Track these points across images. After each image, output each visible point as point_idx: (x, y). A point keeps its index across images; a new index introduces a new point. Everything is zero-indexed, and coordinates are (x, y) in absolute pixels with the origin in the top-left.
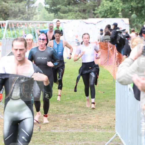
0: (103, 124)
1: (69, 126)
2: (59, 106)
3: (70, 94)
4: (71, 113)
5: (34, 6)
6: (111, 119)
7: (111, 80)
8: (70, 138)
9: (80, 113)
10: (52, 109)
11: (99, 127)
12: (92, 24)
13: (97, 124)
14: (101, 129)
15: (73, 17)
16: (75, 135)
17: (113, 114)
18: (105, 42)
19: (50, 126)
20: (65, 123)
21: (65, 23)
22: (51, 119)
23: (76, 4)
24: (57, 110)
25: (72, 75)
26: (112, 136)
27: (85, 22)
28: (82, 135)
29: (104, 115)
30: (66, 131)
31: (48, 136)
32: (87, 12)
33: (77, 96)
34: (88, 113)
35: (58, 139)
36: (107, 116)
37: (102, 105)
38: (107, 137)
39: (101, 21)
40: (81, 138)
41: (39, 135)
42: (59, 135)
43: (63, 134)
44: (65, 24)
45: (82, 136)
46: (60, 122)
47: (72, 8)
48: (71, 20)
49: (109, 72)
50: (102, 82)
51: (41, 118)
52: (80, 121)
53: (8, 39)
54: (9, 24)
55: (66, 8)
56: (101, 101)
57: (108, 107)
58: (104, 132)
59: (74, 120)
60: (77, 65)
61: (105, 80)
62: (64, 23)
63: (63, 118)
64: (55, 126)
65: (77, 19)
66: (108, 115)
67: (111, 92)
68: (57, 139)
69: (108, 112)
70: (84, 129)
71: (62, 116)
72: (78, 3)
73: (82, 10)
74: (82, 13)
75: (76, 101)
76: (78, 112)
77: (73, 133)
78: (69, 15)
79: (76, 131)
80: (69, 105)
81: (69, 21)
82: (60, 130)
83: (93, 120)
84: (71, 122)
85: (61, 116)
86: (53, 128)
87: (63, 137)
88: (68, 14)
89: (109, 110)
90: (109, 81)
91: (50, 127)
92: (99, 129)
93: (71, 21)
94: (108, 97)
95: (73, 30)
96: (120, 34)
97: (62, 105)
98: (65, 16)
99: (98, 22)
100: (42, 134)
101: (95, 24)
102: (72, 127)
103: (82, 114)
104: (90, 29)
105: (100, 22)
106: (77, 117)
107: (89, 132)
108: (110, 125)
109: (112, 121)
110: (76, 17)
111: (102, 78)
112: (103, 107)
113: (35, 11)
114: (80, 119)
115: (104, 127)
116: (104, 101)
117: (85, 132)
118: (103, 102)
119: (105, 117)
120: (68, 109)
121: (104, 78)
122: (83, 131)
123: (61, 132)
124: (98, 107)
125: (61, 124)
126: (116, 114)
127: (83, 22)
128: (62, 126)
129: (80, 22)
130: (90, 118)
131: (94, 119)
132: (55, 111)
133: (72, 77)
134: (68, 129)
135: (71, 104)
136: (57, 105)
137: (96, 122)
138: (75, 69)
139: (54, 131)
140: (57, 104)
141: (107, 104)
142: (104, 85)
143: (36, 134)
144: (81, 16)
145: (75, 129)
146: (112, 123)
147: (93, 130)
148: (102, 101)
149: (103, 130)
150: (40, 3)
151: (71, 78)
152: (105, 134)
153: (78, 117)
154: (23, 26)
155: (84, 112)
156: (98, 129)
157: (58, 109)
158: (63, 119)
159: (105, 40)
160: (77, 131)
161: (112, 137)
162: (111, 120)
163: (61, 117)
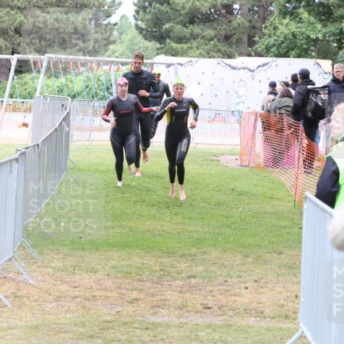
0: (269, 305)
1: (189, 309)
2: (166, 260)
3: (192, 232)
4: (194, 277)
5: (109, 23)
6: (288, 294)
7: (289, 204)
8: (192, 338)
9: (216, 277)
10: (147, 266)
11: (260, 314)
12: (246, 70)
13: (255, 306)
14: (265, 318)
15: (201, 53)
16: (203, 331)
17: (293, 284)
18: (279, 114)
19: (144, 305)
20: (180, 300)
21: (182, 65)
22: (146, 289)
23: (210, 21)
24: (162, 270)
25: (197, 189)
26: (291, 335)
27: (230, 66)
28: (221, 330)
29: (270, 286)
30: (182, 320)
31: (139, 331)
32: (234, 40)
33: (207, 237)
34: (233, 279)
35: (164, 337)
36: (279, 288)
37: (266, 262)
38: (279, 338)
39: (267, 64)
40: (217, 337)
41: (119, 326)
42: (164, 328)
43: (174, 326)
44: (183, 67)
45: (221, 333)
46: (168, 297)
47: (200, 31)
48: (197, 59)
49: (283, 185)
50: (267, 207)
51: (123, 286)
52: (214, 296)
53: (49, 98)
54: (51, 62)
55: (185, 29)
56: (265, 251)
57: (281, 266)
58: (270, 324)
59: (200, 294)
60: (208, 164)
61: (275, 203)
62: (179, 66)
63: (174, 288)
64: (155, 306)
65: (210, 57)
66: (280, 285)
67: (288, 233)
68: (160, 338)
69: (280, 278)
70: (225, 317)
71: (173, 283)
72: (214, 19)
73: (222, 37)
74: (223, 44)
75: (204, 249)
76: (211, 276)
77: (197, 324)
78: (191, 48)
79: (205, 320)
80: (189, 258)
81: (191, 61)
82: (168, 316)
83: (246, 295)
84: (195, 298)
85: (169, 283)
86: (152, 311)
87: (175, 334)
88: (189, 45)
89: (283, 274)
90: (283, 206)
91: (144, 308)
92: (259, 317)
93: (197, 62)
94: (281, 243)
95: (199, 84)
96: (314, 95)
97: (173, 258)
98: (182, 48)
99: (259, 66)
100: (125, 323)
101: (252, 71)
102: (196, 310)
103: (220, 280)
104: (241, 80)
105: (264, 65)
106: (207, 288)
107: (235, 325)
108: (286, 309)
109: (291, 301)
110: (208, 54)
111: (266, 197)
112: (268, 267)
113: (111, 34)
114: (214, 293)
115: (272, 315)
116: (270, 253)
117: (227, 323)
118: (268, 255)
119: (273, 290)
120: (188, 267)
121: (271, 198)
122: (221, 320)
123: (170, 321)
124: (256, 264)
125: (170, 302)
126: (302, 284)
127: (224, 65)
128: (171, 307)
129: (218, 64)
130: (239, 290)
131: (249, 295)
132: (155, 271)
133: (196, 192)
134: (187, 315)
135: (194, 256)
136: (160, 257)
137: (252, 302)
138: (203, 174)
139: (153, 319)
140: (161, 255)
141: (278, 259)
142: (273, 214)
143: (110, 324)
144: (219, 51)
145: (203, 315)
146: (290, 304)
147: (246, 319)
148: (267, 253)
149: (268, 319)
150: (123, 17)
151: (195, 195)
152: (273, 331)
153: (211, 288)
154: (82, 69)
155: (225, 276)
156: (258, 319)
157: (163, 268)
158: (174, 291)
159: (280, 108)
160: (207, 321)
161: (291, 337)
162: (288, 299)
163: (170, 285)
